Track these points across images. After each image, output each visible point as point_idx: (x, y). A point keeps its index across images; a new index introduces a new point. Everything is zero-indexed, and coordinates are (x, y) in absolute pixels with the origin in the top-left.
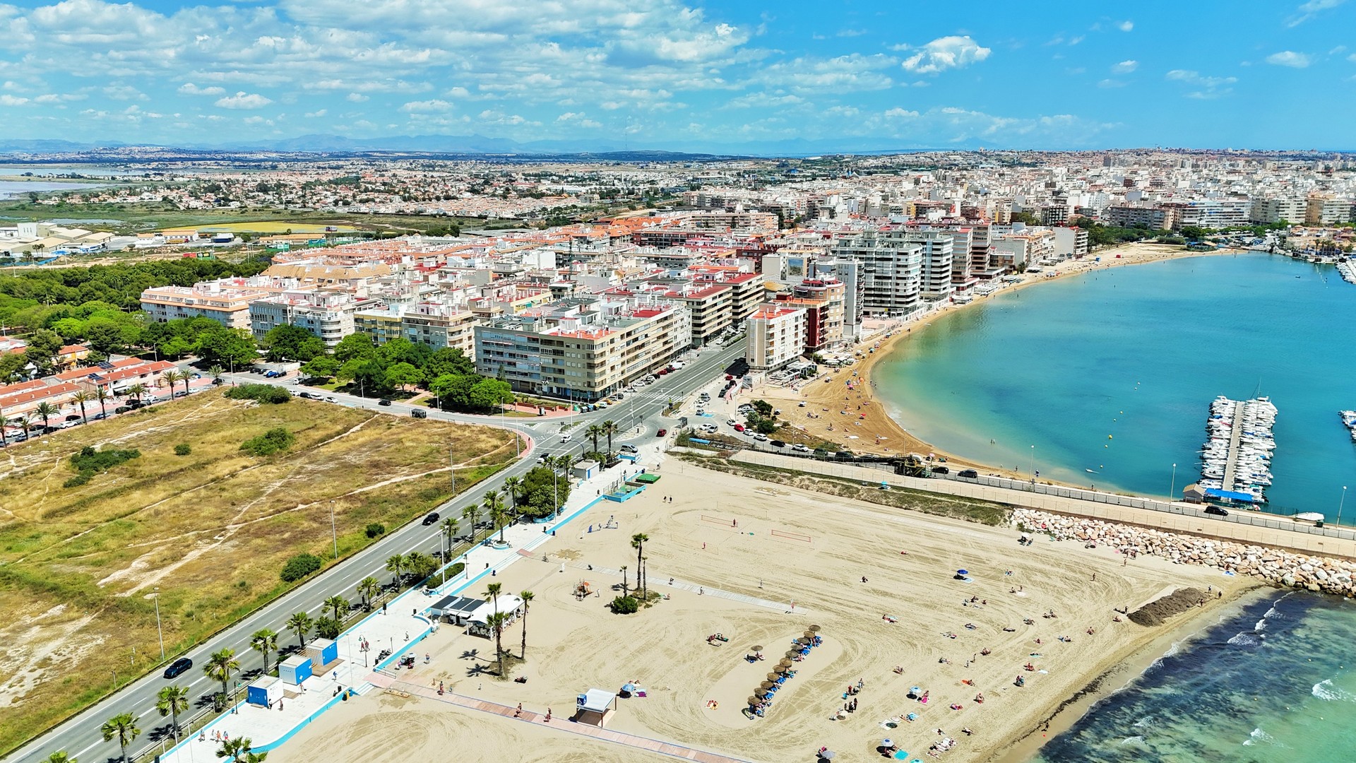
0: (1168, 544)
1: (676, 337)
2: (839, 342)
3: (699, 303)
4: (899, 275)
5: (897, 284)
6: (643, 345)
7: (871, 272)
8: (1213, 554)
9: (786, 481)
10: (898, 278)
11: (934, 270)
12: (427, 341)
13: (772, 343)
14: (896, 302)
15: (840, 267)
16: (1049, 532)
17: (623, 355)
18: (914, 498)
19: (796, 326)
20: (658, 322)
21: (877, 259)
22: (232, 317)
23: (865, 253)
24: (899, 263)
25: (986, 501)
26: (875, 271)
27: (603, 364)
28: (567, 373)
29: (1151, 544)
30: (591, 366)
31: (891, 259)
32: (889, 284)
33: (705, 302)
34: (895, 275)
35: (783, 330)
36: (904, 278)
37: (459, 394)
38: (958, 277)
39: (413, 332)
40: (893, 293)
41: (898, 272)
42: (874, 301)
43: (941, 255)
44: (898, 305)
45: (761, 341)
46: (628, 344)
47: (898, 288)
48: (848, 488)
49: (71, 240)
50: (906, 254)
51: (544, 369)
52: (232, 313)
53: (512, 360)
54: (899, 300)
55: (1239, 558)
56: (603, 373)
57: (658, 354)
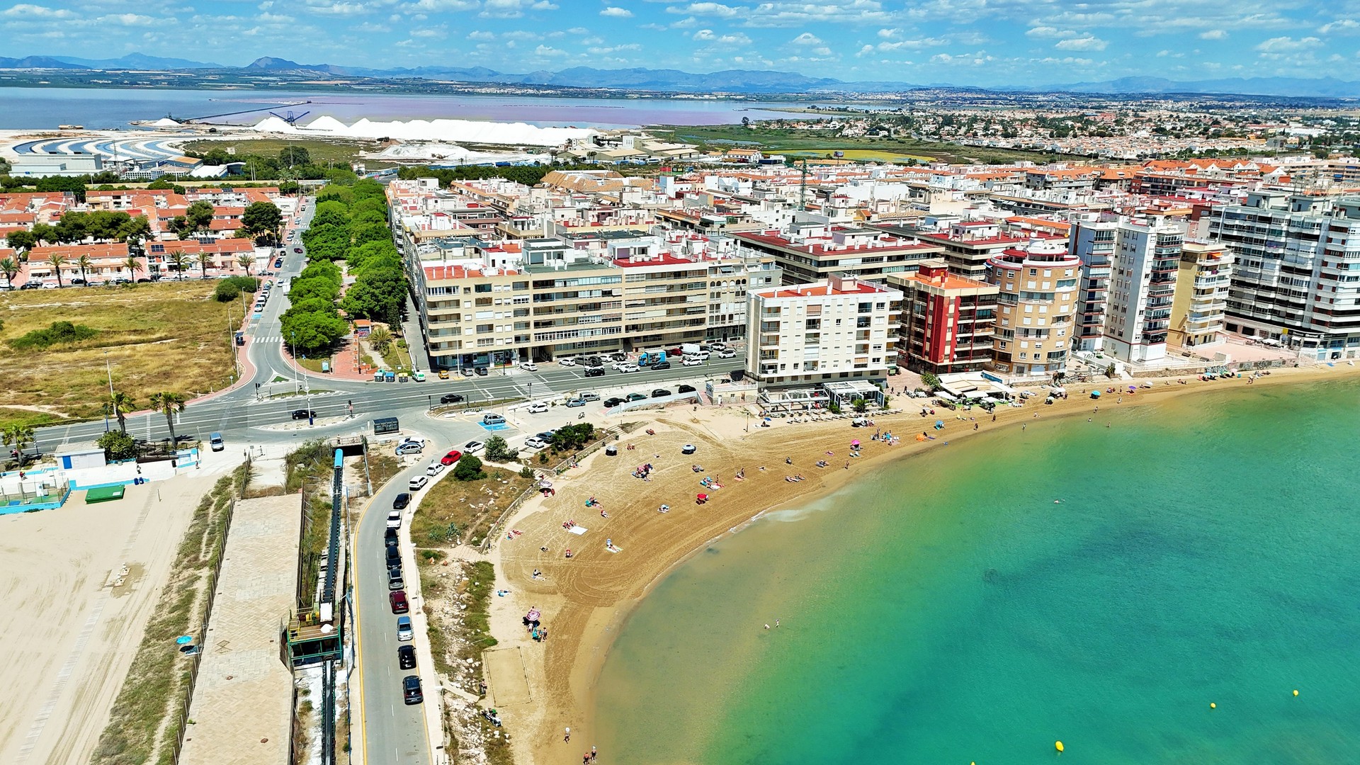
1: (717, 307)
2: (1047, 367)
4: (1325, 271)
5: (1320, 287)
7: (1277, 256)
10: (1323, 275)
13: (776, 338)
14: (1312, 321)
17: (522, 312)
20: (657, 276)
21: (1288, 234)
24: (1330, 247)
31: (1316, 238)
32: (1304, 285)
34: (1317, 269)
35: (813, 322)
36: (1333, 277)
40: (1310, 302)
41: (1325, 264)
42: (1273, 312)
44: (1314, 327)
46: (541, 298)
47: (1320, 293)
54: (1318, 316)
56: (457, 331)
57: (662, 325)
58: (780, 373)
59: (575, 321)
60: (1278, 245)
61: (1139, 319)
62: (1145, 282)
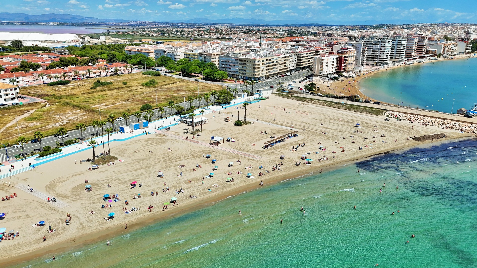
0: (442, 122)
1: (289, 65)
2: (352, 71)
3: (301, 55)
4: (381, 50)
5: (380, 54)
6: (275, 65)
7: (370, 49)
8: (458, 126)
9: (309, 101)
10: (381, 51)
11: (397, 50)
12: (205, 61)
13: (322, 66)
14: (379, 61)
15: (356, 44)
16: (398, 118)
17: (267, 67)
18: (352, 107)
19: (333, 62)
20: (282, 58)
21: (373, 44)
22: (149, 54)
23: (369, 42)
24: (382, 46)
25: (378, 109)
26: (372, 49)
27: (259, 68)
28: (247, 71)
29: (434, 122)
30: (254, 68)
31: (379, 44)
32: (377, 54)
33: (303, 54)
34: (380, 50)
35: (327, 62)
36: (383, 51)
37: (210, 75)
38: (408, 55)
39: (201, 58)
40: (379, 57)
41: (381, 49)
42: (371, 60)
43: (401, 45)
44: (380, 62)
45: (318, 65)
46: (269, 63)
47: (380, 55)
48: (330, 104)
49: (115, 41)
50: (385, 42)
51: (240, 70)
52: (149, 53)
53: (230, 67)
54: (380, 60)
55: (467, 128)
56: (259, 71)
57: (282, 69)
58: (323, 74)
59: (273, 68)
60: (371, 46)
61: (361, 61)
62: (361, 53)
